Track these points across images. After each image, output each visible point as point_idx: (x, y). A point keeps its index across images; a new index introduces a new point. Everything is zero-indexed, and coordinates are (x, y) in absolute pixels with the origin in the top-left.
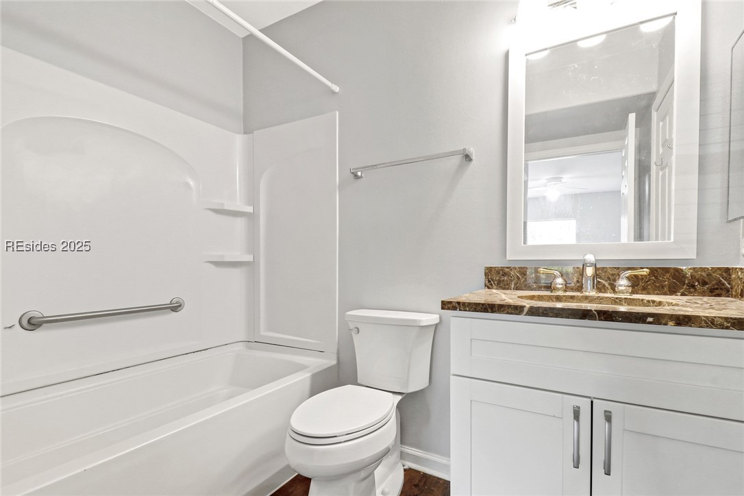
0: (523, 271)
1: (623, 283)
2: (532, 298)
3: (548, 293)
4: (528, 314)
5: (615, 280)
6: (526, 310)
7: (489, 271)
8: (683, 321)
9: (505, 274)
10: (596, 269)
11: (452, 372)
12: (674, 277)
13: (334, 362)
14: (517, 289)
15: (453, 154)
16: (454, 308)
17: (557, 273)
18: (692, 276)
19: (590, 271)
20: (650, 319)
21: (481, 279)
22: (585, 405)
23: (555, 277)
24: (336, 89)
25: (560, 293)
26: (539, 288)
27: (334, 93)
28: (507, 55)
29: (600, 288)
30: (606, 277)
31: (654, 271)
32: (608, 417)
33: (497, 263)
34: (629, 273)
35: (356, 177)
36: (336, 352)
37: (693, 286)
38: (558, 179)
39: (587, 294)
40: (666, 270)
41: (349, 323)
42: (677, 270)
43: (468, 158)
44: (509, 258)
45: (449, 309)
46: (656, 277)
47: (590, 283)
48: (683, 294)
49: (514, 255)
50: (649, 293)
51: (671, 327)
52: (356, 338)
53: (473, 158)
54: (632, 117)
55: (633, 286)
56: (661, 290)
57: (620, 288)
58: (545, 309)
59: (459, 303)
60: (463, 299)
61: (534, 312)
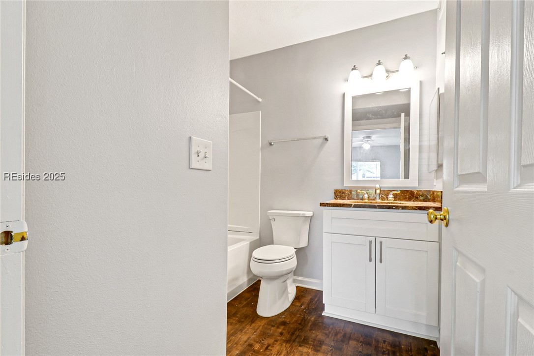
0: (351, 191)
1: (391, 196)
2: (355, 202)
3: (362, 201)
4: (353, 207)
5: (388, 195)
6: (353, 206)
7: (336, 192)
8: (404, 208)
9: (343, 193)
10: (381, 191)
11: (324, 231)
12: (410, 194)
13: (258, 237)
14: (348, 199)
15: (319, 138)
16: (325, 206)
17: (365, 192)
18: (417, 194)
19: (378, 191)
20: (394, 208)
21: (333, 195)
22: (373, 239)
23: (364, 194)
24: (260, 100)
25: (366, 201)
26: (358, 199)
27: (259, 102)
28: (344, 95)
29: (382, 198)
30: (384, 194)
31: (402, 192)
32: (381, 243)
33: (339, 188)
34: (393, 192)
35: (271, 144)
36: (259, 232)
37: (417, 198)
38: (369, 137)
39: (376, 201)
40: (407, 191)
41: (270, 216)
42: (411, 191)
43: (326, 139)
44: (344, 186)
45: (323, 206)
46: (404, 194)
47: (378, 197)
48: (413, 201)
49: (347, 185)
50: (401, 201)
51: (400, 210)
52: (273, 223)
53: (329, 139)
54: (403, 115)
55: (395, 198)
56: (405, 199)
57: (390, 198)
58: (360, 205)
59: (327, 204)
60: (328, 202)
61: (356, 206)
